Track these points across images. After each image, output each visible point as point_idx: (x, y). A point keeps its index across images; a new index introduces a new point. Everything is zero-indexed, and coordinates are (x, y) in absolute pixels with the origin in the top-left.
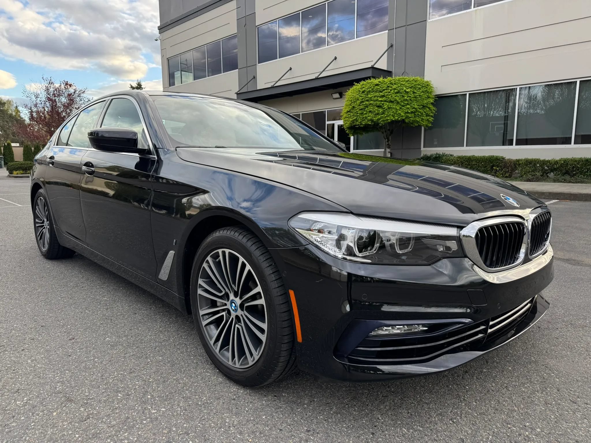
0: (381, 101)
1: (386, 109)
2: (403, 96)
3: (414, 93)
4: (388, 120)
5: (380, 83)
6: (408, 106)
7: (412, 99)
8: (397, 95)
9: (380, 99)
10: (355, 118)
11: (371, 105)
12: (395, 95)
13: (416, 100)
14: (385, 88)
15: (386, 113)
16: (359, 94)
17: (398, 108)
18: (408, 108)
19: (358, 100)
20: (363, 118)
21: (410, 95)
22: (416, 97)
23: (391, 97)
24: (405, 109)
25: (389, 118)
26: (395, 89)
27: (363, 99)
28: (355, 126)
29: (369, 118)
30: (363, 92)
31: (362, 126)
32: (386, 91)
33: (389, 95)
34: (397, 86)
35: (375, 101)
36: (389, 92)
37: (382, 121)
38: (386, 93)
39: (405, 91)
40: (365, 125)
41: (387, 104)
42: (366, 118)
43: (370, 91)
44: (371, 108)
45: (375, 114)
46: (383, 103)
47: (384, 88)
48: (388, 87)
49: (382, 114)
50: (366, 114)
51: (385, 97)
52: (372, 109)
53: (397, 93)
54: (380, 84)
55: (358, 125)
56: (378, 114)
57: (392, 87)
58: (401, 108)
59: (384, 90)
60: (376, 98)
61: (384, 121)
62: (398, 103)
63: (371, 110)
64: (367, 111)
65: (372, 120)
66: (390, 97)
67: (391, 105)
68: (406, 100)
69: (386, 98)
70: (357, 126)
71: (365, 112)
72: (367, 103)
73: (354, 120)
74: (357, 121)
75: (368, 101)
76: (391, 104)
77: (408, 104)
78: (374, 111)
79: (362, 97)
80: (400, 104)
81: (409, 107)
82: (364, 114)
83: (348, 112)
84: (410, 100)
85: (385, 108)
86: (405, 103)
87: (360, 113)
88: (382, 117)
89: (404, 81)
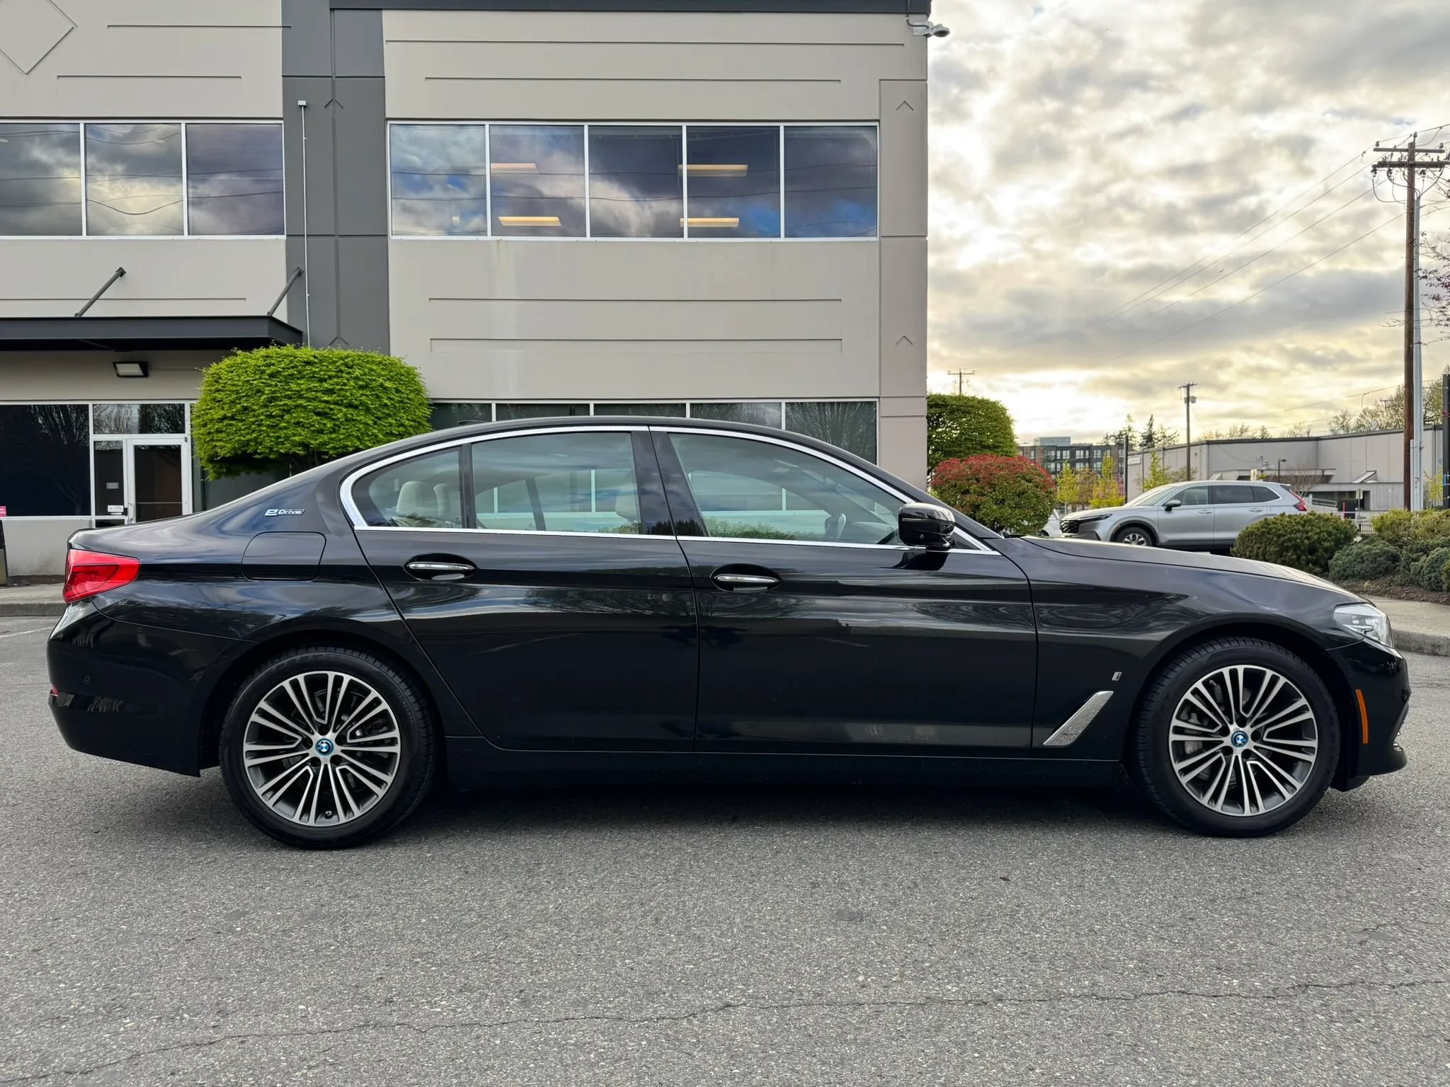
0: (327, 402)
1: (341, 423)
2: (378, 397)
3: (398, 391)
4: (347, 446)
5: (316, 360)
6: (390, 420)
7: (397, 405)
8: (364, 392)
9: (326, 398)
10: (254, 435)
11: (299, 409)
12: (361, 392)
13: (403, 409)
14: (334, 373)
15: (342, 431)
16: (261, 378)
17: (370, 422)
18: (391, 425)
19: (259, 391)
20: (279, 437)
21: (392, 396)
22: (402, 402)
23: (352, 395)
24: (384, 426)
25: (349, 443)
26: (357, 378)
27: (274, 392)
28: (251, 455)
29: (297, 438)
30: (272, 376)
31: (272, 456)
32: (335, 380)
33: (346, 391)
34: (361, 372)
35: (309, 400)
36: (345, 384)
37: (330, 448)
38: (337, 384)
39: (381, 385)
40: (286, 454)
41: (344, 410)
42: (287, 438)
43: (293, 374)
44: (299, 415)
45: (313, 431)
46: (332, 406)
47: (330, 373)
48: (341, 371)
49: (331, 433)
50: (285, 428)
51: (335, 393)
52: (303, 418)
53: (362, 387)
54: (316, 363)
55: (260, 454)
56: (321, 432)
57: (349, 373)
58: (375, 423)
59: (330, 377)
60: (313, 393)
61: (337, 448)
62: (368, 410)
63: (301, 420)
64: (287, 422)
65: (305, 446)
66: (348, 394)
67: (352, 414)
68: (386, 405)
69: (339, 396)
70: (258, 456)
71: (283, 425)
72: (289, 402)
73: (249, 441)
74: (258, 443)
75: (290, 398)
76: (351, 411)
77: (389, 415)
78: (309, 423)
79: (270, 386)
80: (373, 414)
81: (393, 422)
82: (281, 429)
83: (224, 418)
84: (395, 407)
85: (339, 418)
86: (384, 413)
87: (268, 426)
88: (331, 439)
89: (373, 362)
